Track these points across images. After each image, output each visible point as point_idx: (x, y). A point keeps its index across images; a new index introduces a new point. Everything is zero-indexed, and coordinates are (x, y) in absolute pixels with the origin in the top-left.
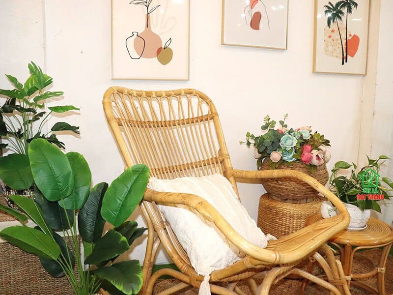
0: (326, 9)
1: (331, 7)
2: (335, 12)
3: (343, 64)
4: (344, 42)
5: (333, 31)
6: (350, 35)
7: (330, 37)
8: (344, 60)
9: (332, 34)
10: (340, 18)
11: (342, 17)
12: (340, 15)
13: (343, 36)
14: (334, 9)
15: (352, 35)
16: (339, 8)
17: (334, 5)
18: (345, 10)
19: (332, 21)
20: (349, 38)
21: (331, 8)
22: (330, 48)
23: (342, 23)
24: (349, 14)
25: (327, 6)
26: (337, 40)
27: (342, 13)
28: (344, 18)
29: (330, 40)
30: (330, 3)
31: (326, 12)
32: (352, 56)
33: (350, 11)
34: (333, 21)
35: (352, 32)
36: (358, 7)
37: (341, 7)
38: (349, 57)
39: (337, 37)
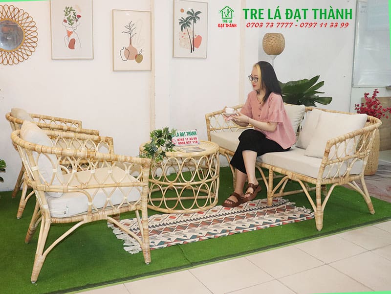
0: (180, 21)
2: (185, 23)
3: (191, 52)
4: (192, 40)
5: (184, 34)
8: (192, 50)
9: (184, 36)
11: (190, 26)
13: (191, 36)
14: (185, 21)
15: (197, 35)
16: (188, 20)
17: (185, 19)
18: (192, 21)
19: (184, 28)
20: (195, 37)
21: (183, 21)
22: (183, 44)
23: (190, 29)
24: (194, 24)
26: (187, 38)
27: (190, 23)
29: (182, 38)
30: (182, 18)
31: (180, 23)
32: (198, 47)
33: (195, 21)
35: (197, 33)
36: (200, 19)
37: (190, 20)
38: (195, 48)
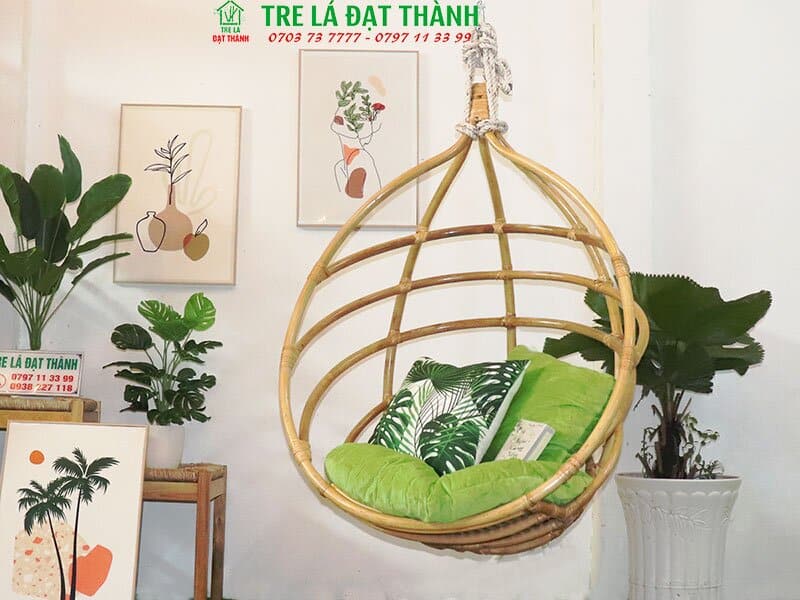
0: (25, 495)
1: (37, 491)
2: (45, 501)
4: (67, 564)
5: (38, 541)
6: (86, 548)
7: (28, 553)
9: (37, 548)
10: (60, 512)
12: (59, 506)
13: (66, 550)
14: (45, 495)
15: (92, 547)
16: (57, 492)
17: (45, 487)
18: (73, 496)
19: (36, 520)
21: (36, 494)
22: (28, 578)
24: (83, 503)
25: (24, 490)
26: (48, 559)
27: (65, 501)
28: (69, 513)
30: (33, 483)
31: (23, 501)
32: (91, 593)
33: (87, 494)
34: (40, 519)
35: (90, 538)
36: (109, 486)
37: (64, 489)
39: (47, 553)
